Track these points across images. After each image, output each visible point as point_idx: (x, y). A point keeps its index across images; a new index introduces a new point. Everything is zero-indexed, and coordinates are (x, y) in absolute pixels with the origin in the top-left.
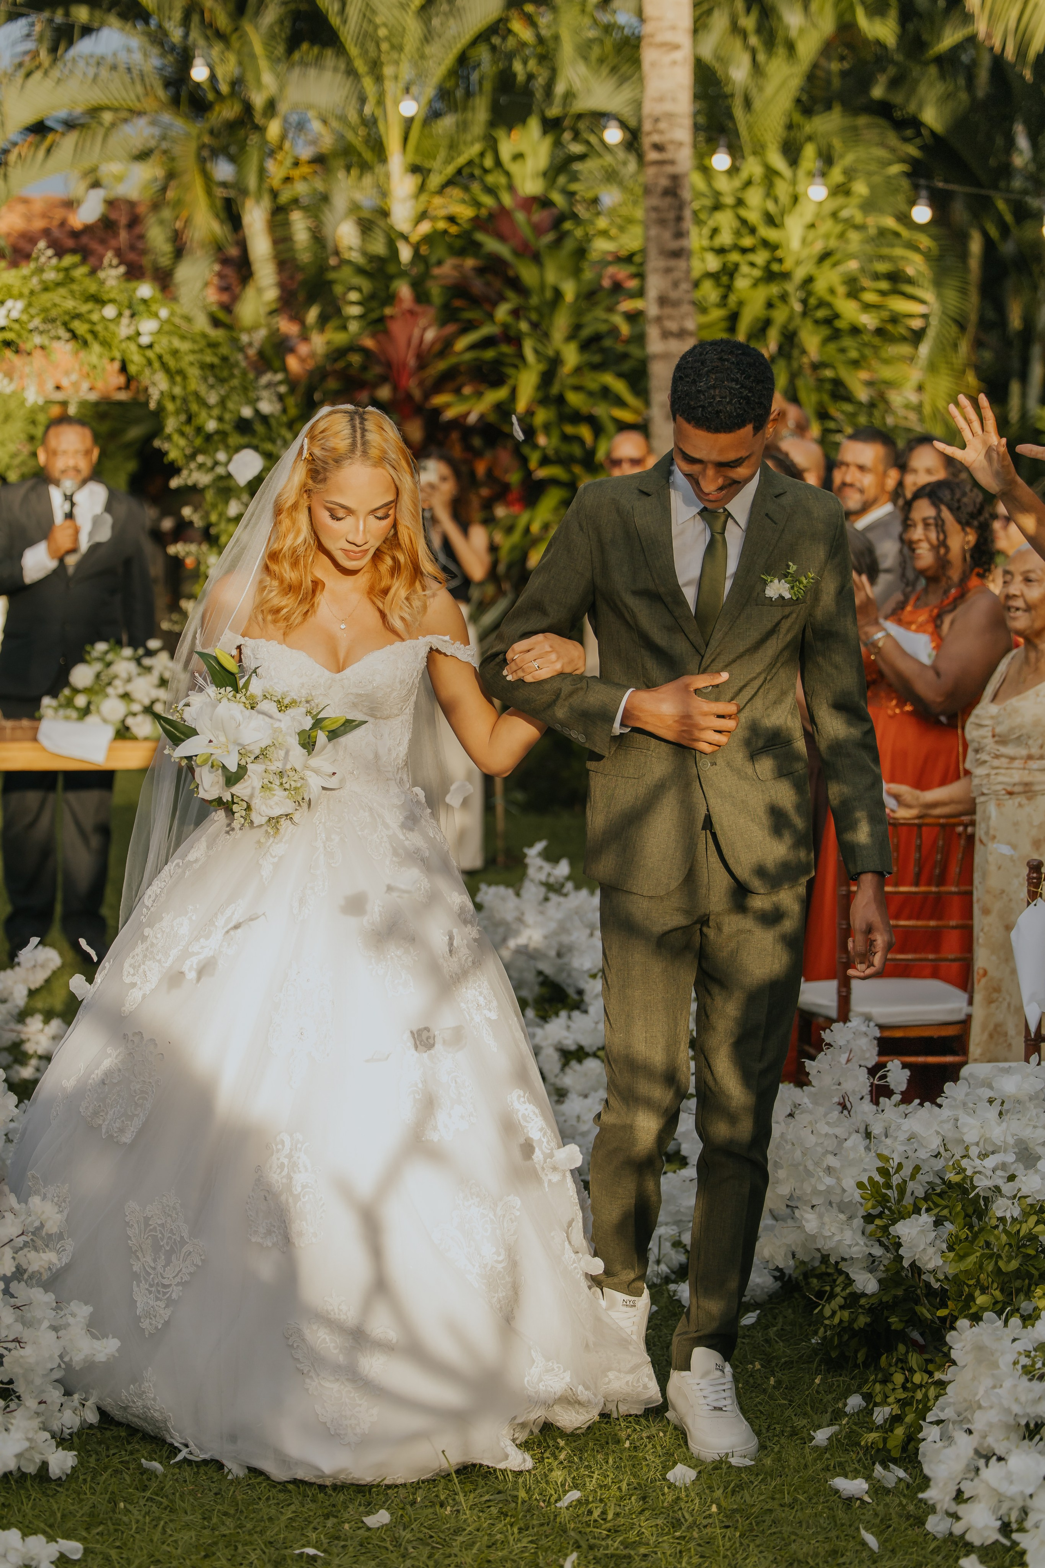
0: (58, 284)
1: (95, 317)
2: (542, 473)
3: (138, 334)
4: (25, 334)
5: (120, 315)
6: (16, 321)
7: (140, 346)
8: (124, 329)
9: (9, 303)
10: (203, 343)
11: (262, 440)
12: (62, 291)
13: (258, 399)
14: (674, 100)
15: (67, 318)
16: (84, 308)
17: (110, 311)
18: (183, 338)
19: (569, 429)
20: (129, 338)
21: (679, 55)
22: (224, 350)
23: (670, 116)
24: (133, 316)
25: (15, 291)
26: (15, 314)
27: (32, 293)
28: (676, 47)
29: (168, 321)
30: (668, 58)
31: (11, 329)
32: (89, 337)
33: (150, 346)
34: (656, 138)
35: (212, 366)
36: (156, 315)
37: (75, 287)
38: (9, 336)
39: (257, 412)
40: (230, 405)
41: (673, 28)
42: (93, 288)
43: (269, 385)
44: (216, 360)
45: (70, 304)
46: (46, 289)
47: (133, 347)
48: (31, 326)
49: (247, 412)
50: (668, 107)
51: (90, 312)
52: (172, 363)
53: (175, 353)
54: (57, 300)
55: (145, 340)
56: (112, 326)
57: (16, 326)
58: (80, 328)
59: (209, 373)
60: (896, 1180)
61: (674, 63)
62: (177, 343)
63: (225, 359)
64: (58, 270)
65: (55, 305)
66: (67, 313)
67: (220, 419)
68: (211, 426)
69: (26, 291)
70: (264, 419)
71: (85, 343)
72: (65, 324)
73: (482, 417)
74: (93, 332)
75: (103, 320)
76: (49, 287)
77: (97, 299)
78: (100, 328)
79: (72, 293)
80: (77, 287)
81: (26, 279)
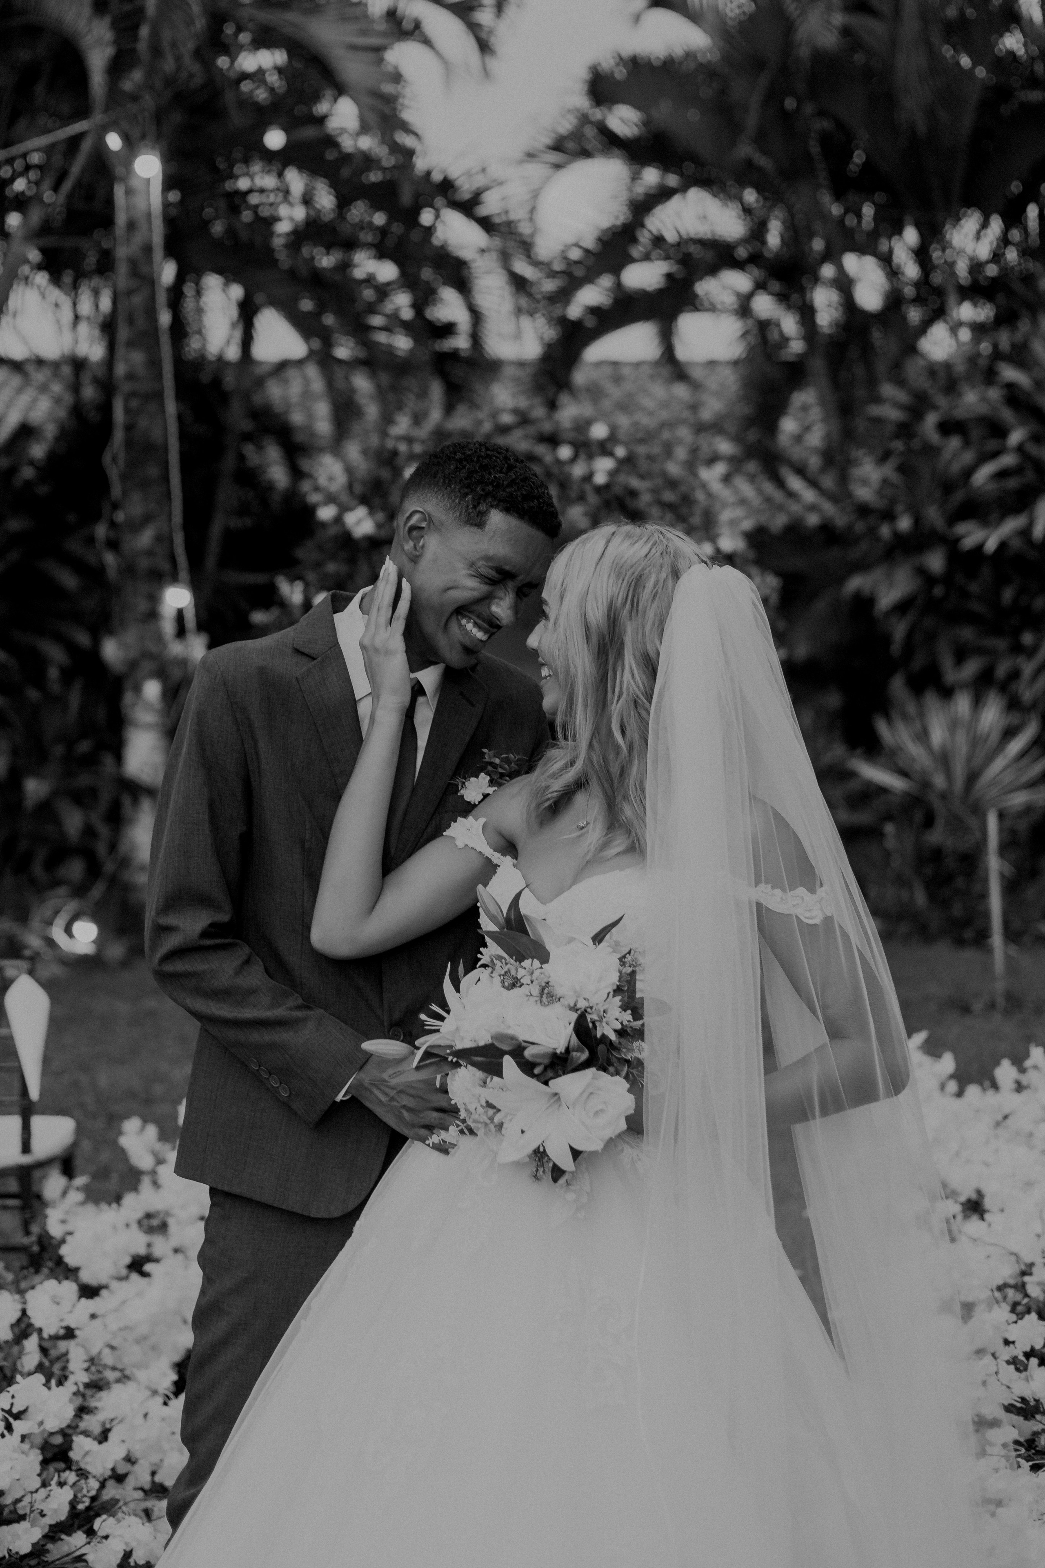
1: (548, 459)
3: (593, 474)
5: (575, 456)
7: (595, 487)
8: (578, 470)
12: (518, 434)
16: (541, 450)
17: (565, 452)
18: (642, 477)
20: (583, 479)
22: (683, 489)
24: (588, 456)
29: (625, 460)
33: (607, 486)
36: (611, 454)
42: (547, 427)
43: (733, 523)
45: (525, 446)
47: (589, 488)
52: (631, 504)
53: (633, 493)
55: (600, 479)
56: (567, 468)
62: (634, 482)
74: (549, 474)
75: (558, 462)
76: (504, 430)
77: (553, 440)
78: (555, 471)
79: (526, 437)
80: (531, 430)
81: (479, 423)
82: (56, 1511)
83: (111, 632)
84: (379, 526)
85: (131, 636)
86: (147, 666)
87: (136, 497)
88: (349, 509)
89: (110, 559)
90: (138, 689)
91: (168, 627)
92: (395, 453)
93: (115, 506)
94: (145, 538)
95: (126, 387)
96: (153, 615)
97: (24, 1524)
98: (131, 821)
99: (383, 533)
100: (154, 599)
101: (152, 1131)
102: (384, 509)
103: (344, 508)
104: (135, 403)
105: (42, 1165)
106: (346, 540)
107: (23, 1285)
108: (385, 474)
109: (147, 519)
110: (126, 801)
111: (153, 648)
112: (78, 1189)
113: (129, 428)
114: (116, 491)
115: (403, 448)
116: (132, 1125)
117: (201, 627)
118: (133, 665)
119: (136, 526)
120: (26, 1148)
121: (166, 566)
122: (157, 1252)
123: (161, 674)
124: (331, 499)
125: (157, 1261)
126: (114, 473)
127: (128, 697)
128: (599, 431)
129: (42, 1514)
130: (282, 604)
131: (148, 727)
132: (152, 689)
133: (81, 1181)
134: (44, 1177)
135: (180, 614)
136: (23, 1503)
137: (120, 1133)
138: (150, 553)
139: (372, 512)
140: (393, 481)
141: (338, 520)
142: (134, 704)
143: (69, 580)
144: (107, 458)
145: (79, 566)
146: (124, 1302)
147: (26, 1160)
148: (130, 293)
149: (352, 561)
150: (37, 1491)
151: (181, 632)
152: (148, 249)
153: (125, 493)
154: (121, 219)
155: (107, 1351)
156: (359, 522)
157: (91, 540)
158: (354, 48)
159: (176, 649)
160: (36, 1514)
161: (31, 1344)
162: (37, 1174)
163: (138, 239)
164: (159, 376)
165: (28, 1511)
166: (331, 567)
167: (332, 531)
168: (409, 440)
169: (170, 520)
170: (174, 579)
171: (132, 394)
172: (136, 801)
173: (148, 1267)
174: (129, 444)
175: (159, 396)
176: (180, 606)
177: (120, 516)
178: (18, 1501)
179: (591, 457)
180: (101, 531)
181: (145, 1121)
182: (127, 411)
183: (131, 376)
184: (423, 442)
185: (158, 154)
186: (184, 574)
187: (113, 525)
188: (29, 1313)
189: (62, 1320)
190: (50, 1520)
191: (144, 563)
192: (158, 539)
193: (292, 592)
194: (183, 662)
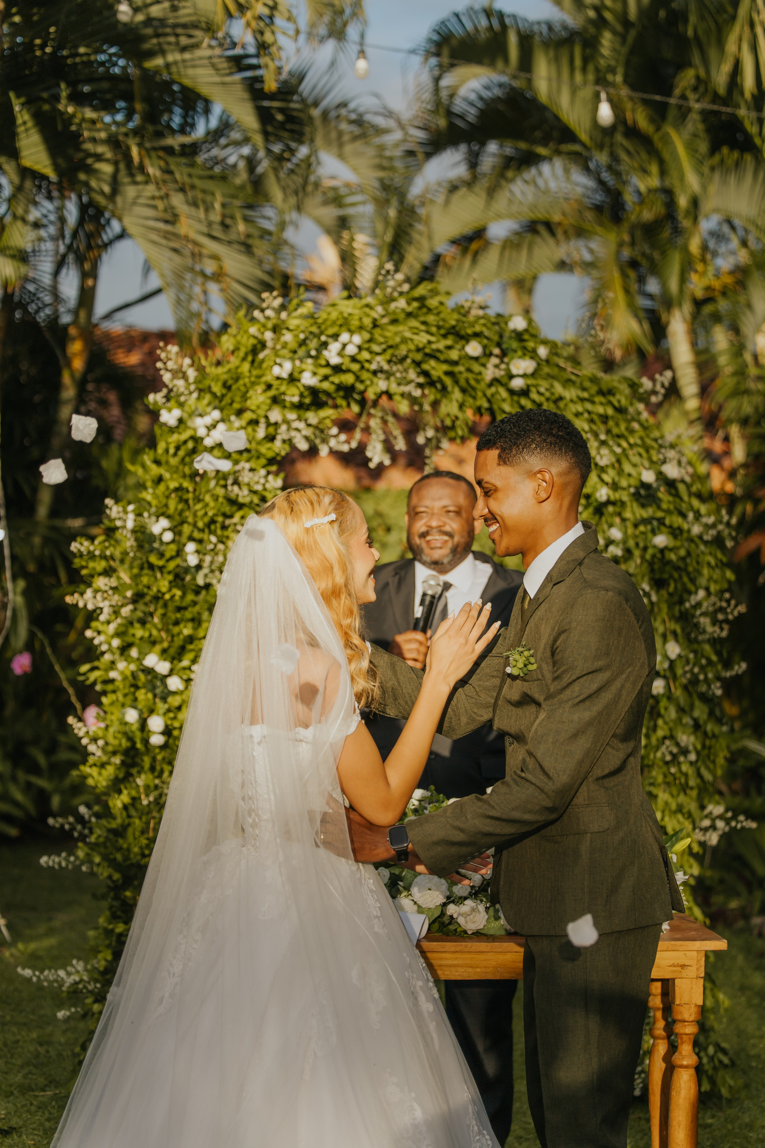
0: (409, 315)
3: (511, 377)
4: (365, 375)
5: (487, 353)
6: (354, 359)
7: (512, 392)
8: (492, 370)
9: (345, 337)
10: (594, 389)
11: (668, 512)
12: (414, 323)
13: (664, 462)
15: (419, 357)
16: (441, 345)
17: (474, 348)
18: (567, 383)
20: (495, 381)
22: (622, 398)
24: (504, 354)
25: (355, 323)
26: (351, 350)
27: (375, 325)
29: (547, 361)
31: (349, 371)
32: (448, 381)
33: (525, 393)
35: (605, 419)
36: (530, 352)
37: (431, 319)
38: (348, 379)
39: (661, 476)
40: (627, 468)
42: (452, 317)
44: (610, 411)
45: (423, 338)
46: (394, 321)
47: (504, 394)
48: (373, 367)
49: (649, 477)
51: (449, 348)
54: (408, 334)
55: (517, 383)
57: (355, 367)
58: (438, 370)
59: (601, 428)
62: (559, 389)
63: (620, 410)
65: (405, 341)
66: (418, 350)
67: (615, 486)
68: (603, 494)
69: (367, 322)
70: (671, 484)
71: (444, 388)
72: (417, 364)
75: (464, 359)
77: (458, 333)
78: (460, 369)
79: (426, 327)
88: (198, 412)
102: (240, 413)
103: (191, 412)
124: (175, 399)
130: (110, 530)
139: (226, 417)
140: (256, 380)
141: (183, 423)
156: (211, 427)
167: (177, 439)
179: (506, 355)
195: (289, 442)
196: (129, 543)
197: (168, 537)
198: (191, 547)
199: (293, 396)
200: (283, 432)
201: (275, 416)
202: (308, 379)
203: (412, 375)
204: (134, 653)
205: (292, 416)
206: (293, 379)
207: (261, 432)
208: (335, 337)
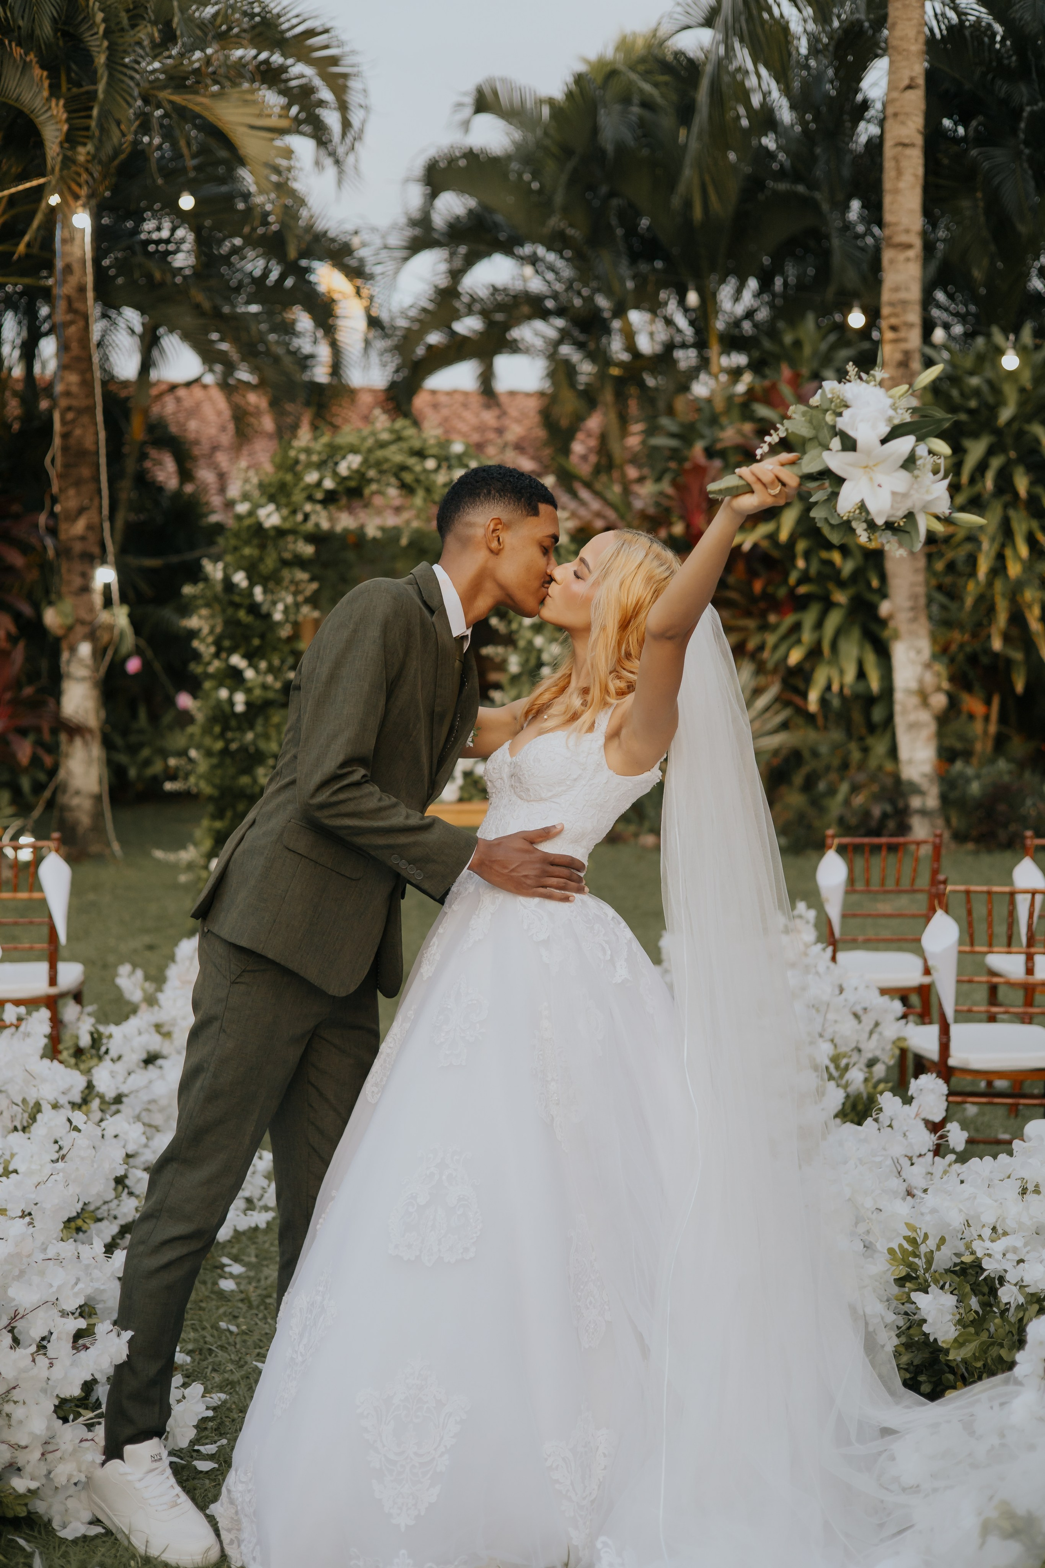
0: (390, 443)
1: (418, 468)
2: (803, 590)
4: (365, 482)
5: (439, 467)
6: (356, 472)
8: (441, 478)
9: (351, 457)
12: (393, 448)
14: (907, 289)
15: (397, 469)
16: (412, 461)
17: (431, 464)
19: (824, 555)
21: (911, 253)
23: (904, 303)
24: (448, 467)
25: (355, 448)
26: (355, 466)
27: (369, 449)
28: (909, 246)
30: (902, 256)
31: (353, 479)
32: (414, 485)
34: (893, 321)
38: (354, 484)
41: (907, 231)
42: (417, 444)
45: (399, 458)
46: (380, 447)
48: (369, 476)
50: (903, 295)
51: (415, 464)
54: (389, 455)
56: (433, 476)
58: (408, 477)
60: (923, 1249)
61: (908, 260)
64: (392, 431)
65: (387, 460)
66: (396, 465)
69: (364, 448)
71: (412, 490)
72: (396, 475)
73: (755, 546)
74: (418, 481)
75: (425, 471)
76: (382, 445)
77: (421, 454)
78: (422, 477)
79: (401, 450)
80: (404, 445)
81: (364, 439)
82: (125, 1215)
83: (50, 603)
84: (284, 519)
85: (68, 604)
86: (80, 630)
87: (71, 492)
88: (262, 506)
89: (49, 542)
90: (73, 650)
91: (98, 599)
92: (297, 462)
93: (54, 500)
94: (80, 527)
95: (63, 403)
96: (86, 589)
97: (105, 1223)
98: (67, 755)
99: (287, 525)
100: (87, 578)
101: (139, 974)
102: (287, 505)
103: (256, 506)
104: (70, 416)
105: (62, 995)
106: (258, 529)
107: (82, 1066)
108: (289, 477)
109: (81, 511)
110: (63, 737)
111: (84, 615)
112: (89, 1014)
113: (65, 436)
114: (55, 489)
115: (303, 457)
116: (124, 969)
117: (124, 599)
118: (70, 629)
119: (73, 517)
120: (53, 981)
121: (96, 550)
122: (165, 1052)
123: (92, 637)
124: (246, 497)
125: (163, 1057)
126: (53, 473)
127: (65, 655)
128: (458, 448)
129: (115, 1218)
130: (206, 579)
131: (83, 679)
132: (85, 649)
133: (90, 1009)
134: (65, 1005)
135: (107, 587)
136: (101, 1211)
137: (116, 975)
138: (83, 538)
139: (278, 509)
140: (296, 485)
141: (251, 513)
142: (69, 662)
143: (17, 559)
144: (48, 460)
145: (25, 549)
146: (150, 1082)
147: (53, 991)
148: (66, 325)
149: (262, 547)
150: (111, 1201)
151: (108, 603)
152: (82, 289)
153: (61, 490)
154: (59, 264)
155: (144, 1114)
156: (269, 515)
157: (36, 526)
158: (253, 127)
159: (104, 617)
160: (111, 1218)
161: (95, 1104)
162: (61, 1002)
163: (73, 281)
164: (91, 394)
165: (106, 1214)
166: (247, 551)
167: (247, 522)
168: (308, 451)
169: (101, 513)
170: (104, 562)
171: (69, 408)
172: (71, 740)
173: (160, 1062)
174: (65, 449)
175: (91, 409)
176: (107, 581)
177: (58, 508)
178: (98, 1208)
179: (450, 468)
180: (42, 519)
181: (135, 966)
182: (64, 422)
183: (67, 394)
184: (319, 453)
185: (88, 211)
186: (111, 557)
187: (52, 515)
188: (95, 1083)
189: (117, 1088)
190: (122, 1221)
191: (78, 547)
192: (89, 527)
193: (215, 571)
194: (111, 628)
195: (317, 525)
196: (219, 588)
197: (244, 584)
198: (258, 591)
199: (319, 496)
200: (313, 519)
201: (308, 507)
202: (329, 484)
203: (393, 480)
204: (224, 655)
205: (318, 507)
206: (319, 484)
207: (300, 517)
208: (344, 457)
